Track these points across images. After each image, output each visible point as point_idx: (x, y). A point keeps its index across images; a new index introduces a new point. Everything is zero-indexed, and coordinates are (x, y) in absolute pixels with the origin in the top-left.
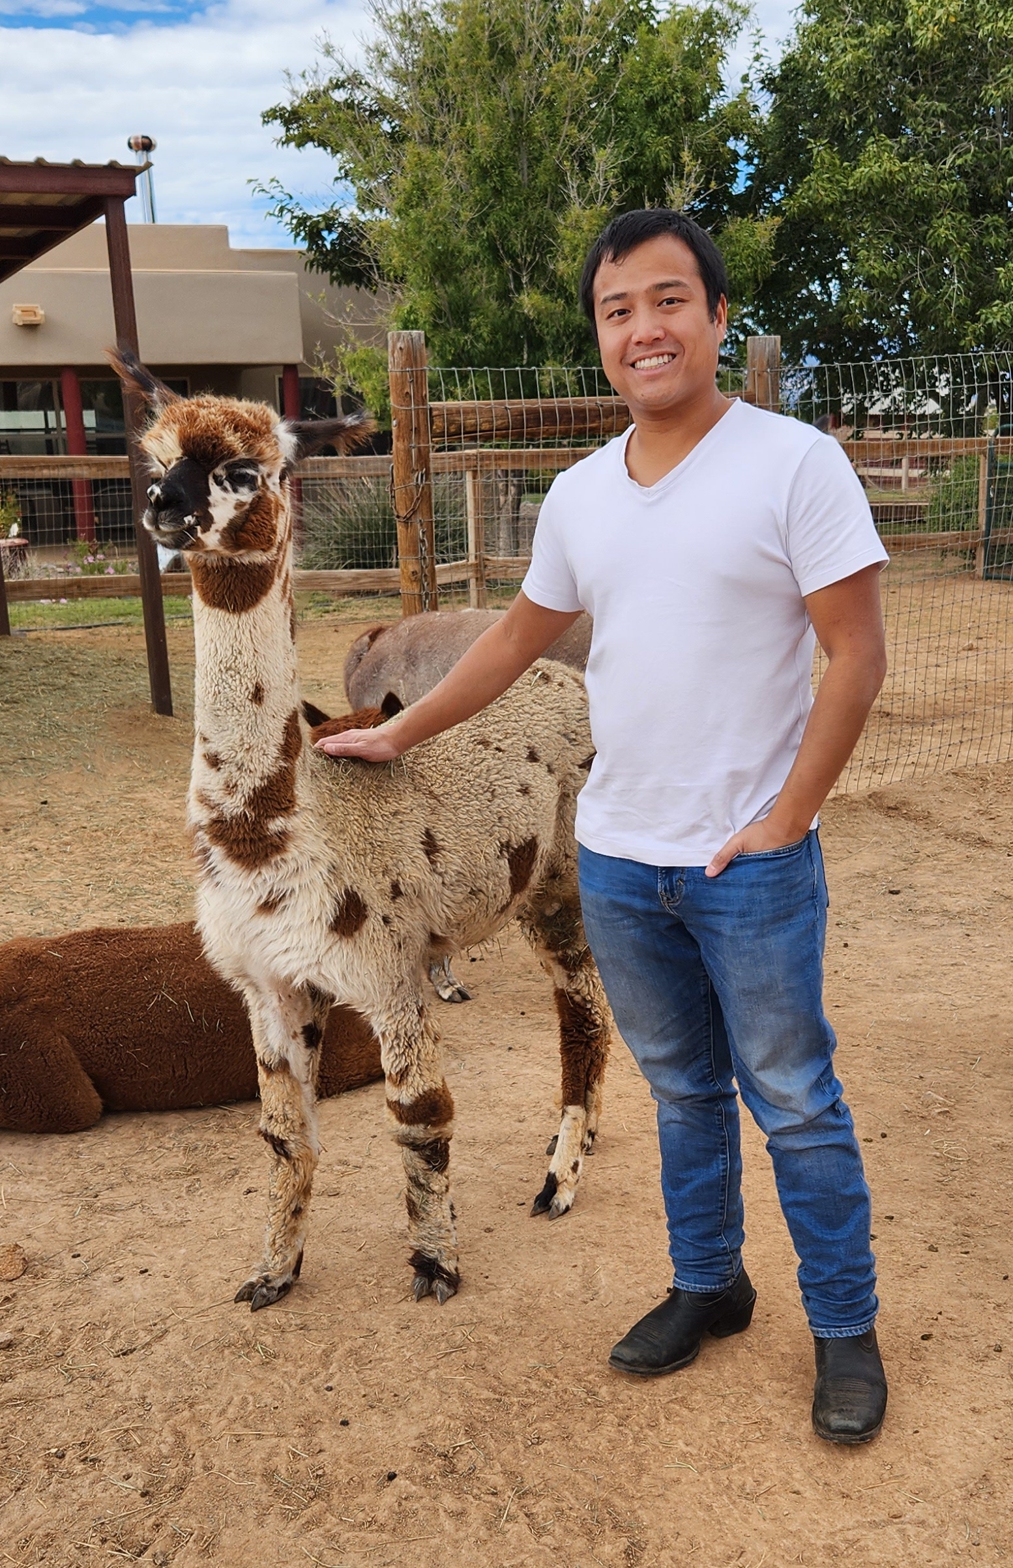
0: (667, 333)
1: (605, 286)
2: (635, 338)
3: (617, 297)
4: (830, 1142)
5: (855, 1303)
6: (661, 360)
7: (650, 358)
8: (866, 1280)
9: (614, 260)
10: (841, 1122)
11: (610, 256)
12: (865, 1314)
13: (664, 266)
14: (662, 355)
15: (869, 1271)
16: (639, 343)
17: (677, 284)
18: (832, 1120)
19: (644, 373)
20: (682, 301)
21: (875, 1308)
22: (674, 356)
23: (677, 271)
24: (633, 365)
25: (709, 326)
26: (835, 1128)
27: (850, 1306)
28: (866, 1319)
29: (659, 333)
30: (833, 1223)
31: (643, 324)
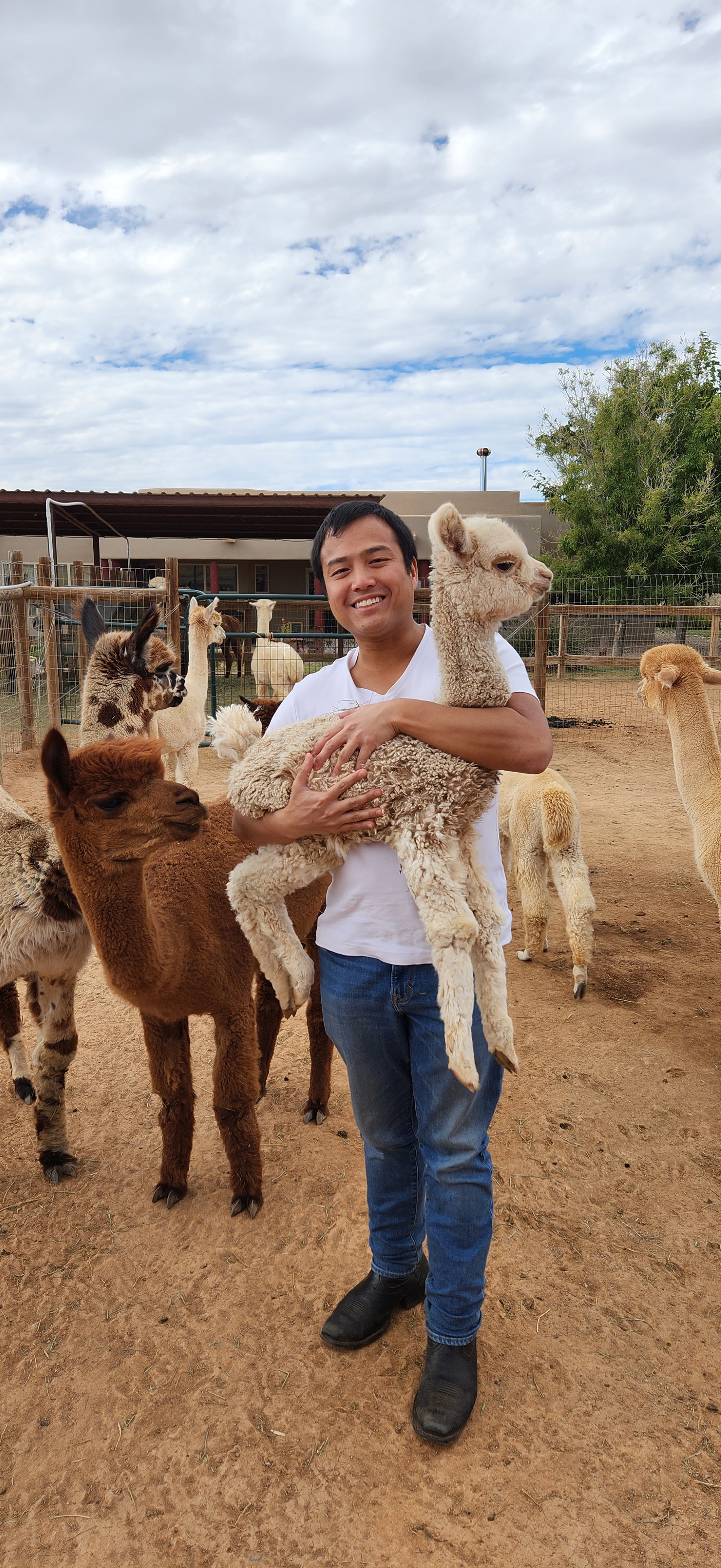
0: (377, 581)
1: (330, 553)
2: (354, 587)
3: (339, 561)
4: (474, 1180)
5: (464, 1319)
6: (374, 601)
7: (366, 599)
8: (476, 1300)
9: (335, 534)
10: (484, 1166)
11: (332, 531)
12: (472, 1328)
13: (372, 536)
14: (375, 597)
15: (480, 1291)
16: (357, 590)
17: (382, 548)
18: (478, 1163)
19: (363, 609)
20: (387, 559)
21: (479, 1322)
22: (383, 597)
23: (382, 540)
24: (354, 606)
25: (407, 577)
26: (479, 1170)
27: (461, 1320)
28: (471, 1332)
29: (372, 582)
30: (464, 1245)
31: (359, 576)
